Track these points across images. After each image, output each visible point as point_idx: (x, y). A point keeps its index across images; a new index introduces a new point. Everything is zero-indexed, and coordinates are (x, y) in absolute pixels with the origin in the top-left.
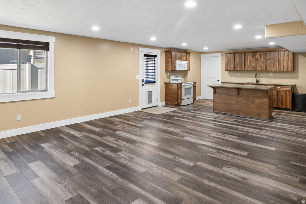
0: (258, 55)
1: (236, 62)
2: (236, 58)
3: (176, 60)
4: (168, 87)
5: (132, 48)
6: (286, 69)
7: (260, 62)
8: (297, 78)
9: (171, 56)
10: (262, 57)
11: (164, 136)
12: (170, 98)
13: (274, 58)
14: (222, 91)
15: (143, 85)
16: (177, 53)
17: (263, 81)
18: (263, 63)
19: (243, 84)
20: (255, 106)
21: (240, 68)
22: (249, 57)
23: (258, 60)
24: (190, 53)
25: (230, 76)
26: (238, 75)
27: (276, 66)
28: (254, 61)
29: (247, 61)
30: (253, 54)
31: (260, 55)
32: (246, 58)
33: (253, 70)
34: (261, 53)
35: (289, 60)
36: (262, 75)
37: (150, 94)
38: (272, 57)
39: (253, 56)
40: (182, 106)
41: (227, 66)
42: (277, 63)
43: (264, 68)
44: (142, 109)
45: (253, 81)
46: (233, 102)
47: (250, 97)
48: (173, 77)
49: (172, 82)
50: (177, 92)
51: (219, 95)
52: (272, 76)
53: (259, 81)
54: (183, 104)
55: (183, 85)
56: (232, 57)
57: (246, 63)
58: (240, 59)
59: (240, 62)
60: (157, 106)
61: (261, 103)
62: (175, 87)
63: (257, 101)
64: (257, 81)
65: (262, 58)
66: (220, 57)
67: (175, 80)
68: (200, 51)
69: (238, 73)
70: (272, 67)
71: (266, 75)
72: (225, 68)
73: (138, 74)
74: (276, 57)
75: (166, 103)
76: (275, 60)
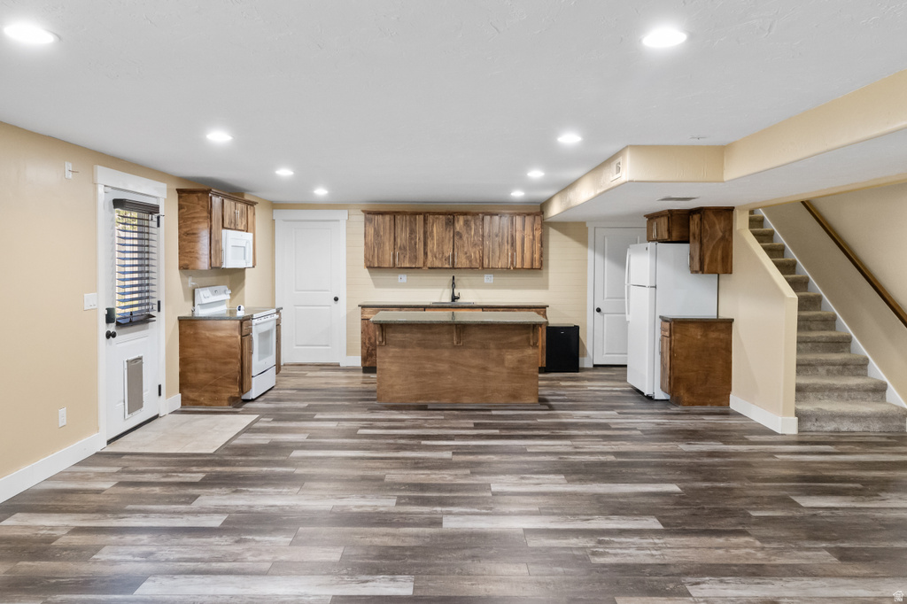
0: (460, 224)
1: (399, 240)
2: (398, 230)
3: (223, 227)
4: (195, 333)
5: (69, 166)
6: (527, 265)
7: (466, 245)
8: (545, 286)
9: (210, 213)
10: (471, 229)
11: (377, 541)
12: (203, 377)
13: (500, 235)
14: (407, 335)
15: (110, 335)
16: (225, 201)
17: (468, 296)
18: (475, 245)
19: (425, 308)
20: (505, 371)
21: (410, 261)
22: (437, 229)
23: (461, 237)
24: (256, 203)
25: (377, 285)
26: (399, 281)
27: (506, 256)
28: (449, 240)
29: (433, 239)
30: (449, 219)
31: (467, 223)
32: (429, 230)
33: (447, 266)
34: (469, 217)
35: (534, 239)
36: (462, 279)
37: (135, 369)
38: (496, 230)
39: (447, 224)
40: (252, 400)
41: (372, 253)
42: (507, 247)
43: (476, 260)
44: (109, 442)
45: (441, 298)
46: (444, 367)
47: (492, 346)
48: (204, 295)
49: (201, 312)
50: (239, 351)
51: (397, 350)
52: (489, 282)
53: (458, 298)
54: (253, 394)
55: (255, 322)
56: (388, 224)
57: (430, 246)
58: (411, 233)
59: (410, 243)
60: (156, 417)
61: (521, 361)
62: (229, 332)
63: (509, 357)
64: (454, 298)
65: (473, 233)
66: (343, 225)
67: (213, 303)
68: (272, 200)
69: (402, 273)
70: (497, 258)
71: (474, 279)
72: (366, 259)
73: (95, 289)
74: (506, 231)
75: (185, 401)
76: (502, 239)
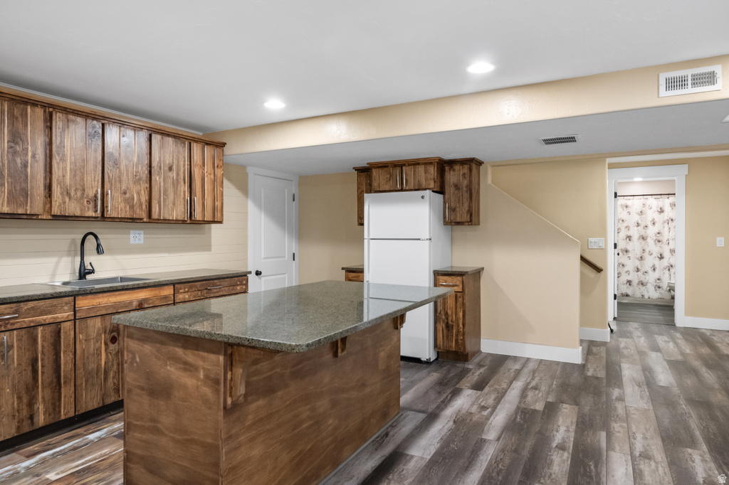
6: (208, 216)
7: (125, 176)
13: (174, 167)
18: (138, 181)
22: (71, 140)
27: (182, 202)
29: (62, 159)
30: (94, 127)
32: (56, 141)
33: (91, 213)
35: (216, 180)
36: (108, 237)
38: (168, 159)
42: (183, 188)
43: (141, 205)
52: (137, 242)
53: (92, 272)
64: (83, 273)
65: (135, 159)
70: (171, 205)
74: (181, 164)
76: (178, 175)
